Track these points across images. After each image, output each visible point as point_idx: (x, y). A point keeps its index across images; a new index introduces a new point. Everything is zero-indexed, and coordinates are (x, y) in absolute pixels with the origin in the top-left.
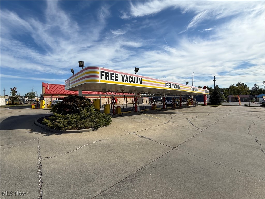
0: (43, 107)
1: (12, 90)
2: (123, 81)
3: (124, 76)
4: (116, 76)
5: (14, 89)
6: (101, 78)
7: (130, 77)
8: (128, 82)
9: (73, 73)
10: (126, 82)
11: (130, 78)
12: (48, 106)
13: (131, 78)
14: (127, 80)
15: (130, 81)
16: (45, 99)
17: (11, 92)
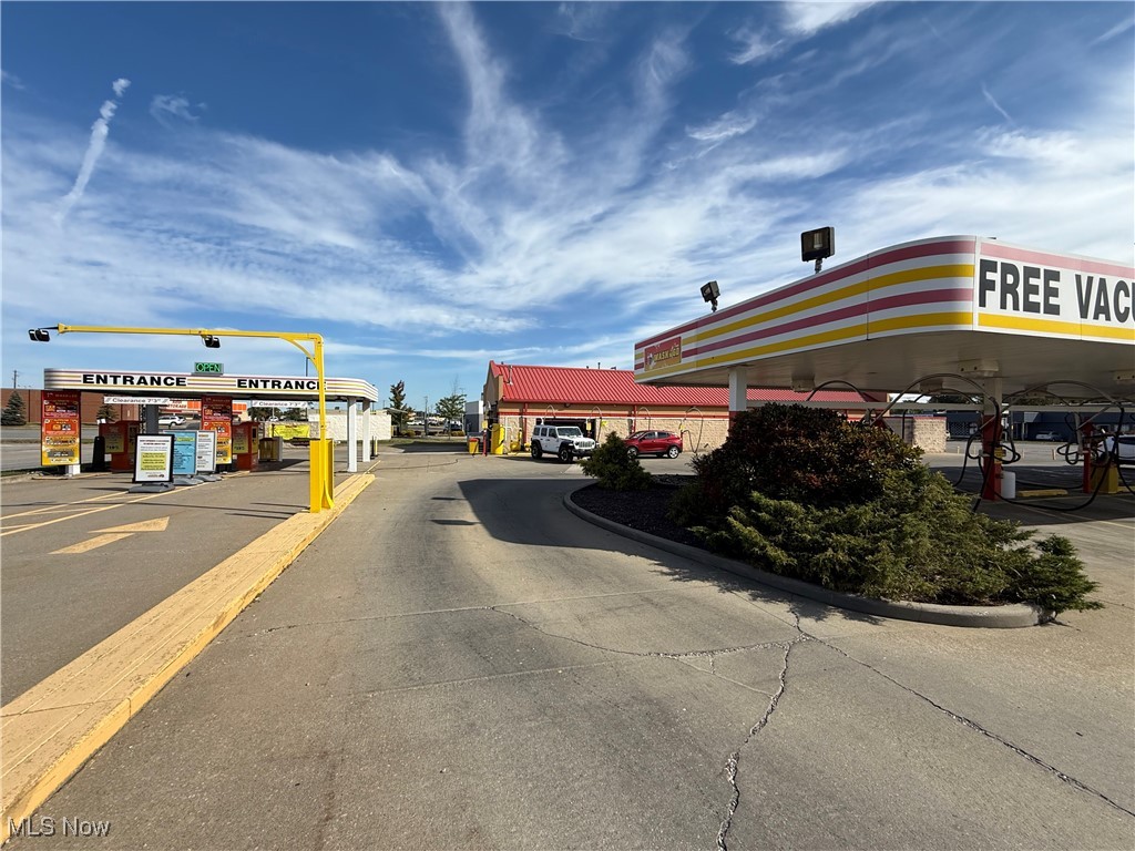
0: (500, 451)
1: (393, 392)
2: (1084, 314)
3: (1090, 280)
4: (1052, 284)
5: (398, 388)
6: (982, 303)
7: (1121, 286)
8: (1108, 318)
9: (715, 303)
10: (1096, 317)
11: (1122, 293)
12: (514, 446)
13: (1127, 295)
14: (1102, 304)
15: (1122, 311)
16: (502, 418)
17: (392, 395)
